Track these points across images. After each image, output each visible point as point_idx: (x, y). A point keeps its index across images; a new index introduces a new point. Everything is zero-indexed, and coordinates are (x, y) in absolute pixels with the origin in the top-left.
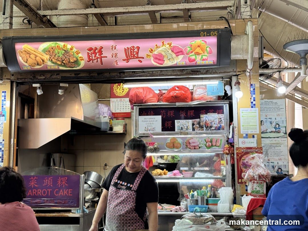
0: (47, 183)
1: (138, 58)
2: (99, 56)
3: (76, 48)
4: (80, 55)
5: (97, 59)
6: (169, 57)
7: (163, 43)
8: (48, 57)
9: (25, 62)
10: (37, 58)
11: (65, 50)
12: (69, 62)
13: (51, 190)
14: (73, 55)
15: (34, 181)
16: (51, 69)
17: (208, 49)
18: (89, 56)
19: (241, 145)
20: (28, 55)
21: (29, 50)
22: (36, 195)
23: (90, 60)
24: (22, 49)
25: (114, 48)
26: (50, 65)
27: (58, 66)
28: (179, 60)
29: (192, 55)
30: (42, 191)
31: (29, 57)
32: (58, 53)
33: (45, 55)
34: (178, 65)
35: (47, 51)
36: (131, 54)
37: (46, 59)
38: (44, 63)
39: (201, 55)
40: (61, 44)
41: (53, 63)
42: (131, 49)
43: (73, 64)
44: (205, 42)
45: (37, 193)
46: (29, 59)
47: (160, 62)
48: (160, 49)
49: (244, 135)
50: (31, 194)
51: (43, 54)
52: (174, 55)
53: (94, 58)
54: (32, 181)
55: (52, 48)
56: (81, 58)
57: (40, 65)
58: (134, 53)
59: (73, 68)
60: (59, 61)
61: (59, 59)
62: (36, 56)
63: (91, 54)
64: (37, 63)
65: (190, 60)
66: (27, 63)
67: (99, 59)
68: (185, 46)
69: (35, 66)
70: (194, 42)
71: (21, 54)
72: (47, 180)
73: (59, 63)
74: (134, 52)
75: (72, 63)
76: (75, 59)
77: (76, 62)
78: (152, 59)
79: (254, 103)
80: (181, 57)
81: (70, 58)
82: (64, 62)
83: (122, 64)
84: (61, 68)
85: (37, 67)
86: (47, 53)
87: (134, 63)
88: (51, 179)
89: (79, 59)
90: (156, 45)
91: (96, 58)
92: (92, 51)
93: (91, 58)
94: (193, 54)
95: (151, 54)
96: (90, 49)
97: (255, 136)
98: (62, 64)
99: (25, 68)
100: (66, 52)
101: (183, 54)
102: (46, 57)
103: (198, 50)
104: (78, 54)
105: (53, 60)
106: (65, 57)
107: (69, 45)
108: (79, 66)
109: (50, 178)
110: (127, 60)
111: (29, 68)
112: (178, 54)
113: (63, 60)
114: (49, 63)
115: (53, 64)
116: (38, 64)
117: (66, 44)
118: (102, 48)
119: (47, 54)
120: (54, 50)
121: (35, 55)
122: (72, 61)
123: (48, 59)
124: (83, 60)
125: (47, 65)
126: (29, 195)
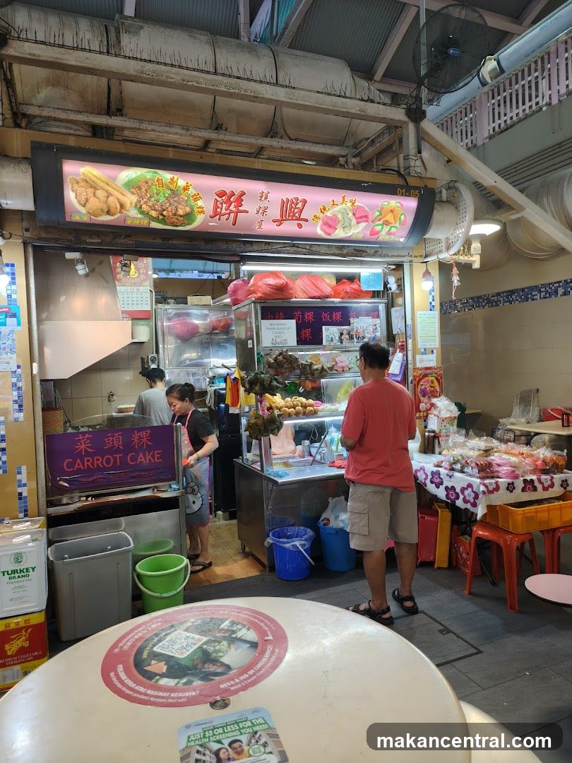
0: (113, 444)
1: (299, 219)
2: (234, 209)
3: (195, 188)
4: (200, 203)
5: (229, 214)
6: (347, 224)
7: (343, 198)
8: (134, 199)
9: (81, 204)
10: (111, 199)
11: (171, 190)
12: (175, 214)
13: (121, 455)
14: (186, 201)
15: (85, 442)
16: (133, 225)
17: (402, 217)
18: (216, 207)
19: (419, 365)
20: (90, 191)
21: (95, 179)
22: (92, 467)
23: (216, 214)
24: (78, 175)
25: (264, 197)
26: (134, 217)
27: (150, 219)
28: (357, 231)
29: (378, 225)
30: (102, 459)
31: (92, 195)
32: (157, 194)
33: (129, 195)
34: (354, 238)
35: (132, 186)
36: (290, 211)
37: (129, 202)
38: (123, 211)
39: (390, 226)
40: (166, 176)
41: (142, 212)
42: (293, 203)
43: (182, 219)
44: (402, 205)
45: (93, 464)
46: (92, 200)
47: (329, 230)
48: (337, 208)
49: (423, 350)
50: (81, 466)
51: (125, 193)
52: (354, 221)
53: (224, 211)
54: (81, 443)
55: (147, 183)
56: (200, 210)
57: (113, 215)
58: (296, 210)
59: (177, 226)
60: (156, 209)
61: (156, 206)
62: (109, 195)
63: (222, 204)
64: (106, 210)
65: (373, 233)
66: (84, 206)
67: (232, 215)
68: (372, 208)
69: (101, 215)
70: (386, 203)
71: (76, 186)
72: (111, 438)
73: (154, 213)
74: (296, 208)
75: (179, 218)
76: (188, 209)
77: (189, 217)
78: (320, 223)
79: (433, 304)
80: (363, 225)
81: (180, 206)
82: (165, 213)
83: (269, 228)
84: (155, 225)
85: (105, 218)
86: (133, 190)
87: (289, 228)
88: (119, 435)
89: (196, 210)
90: (333, 201)
91: (228, 211)
92: (224, 198)
93: (219, 210)
94: (381, 222)
95: (321, 215)
96: (221, 194)
97: (435, 351)
98: (161, 217)
99: (76, 218)
100: (174, 193)
101: (367, 221)
102: (130, 199)
103: (390, 217)
104: (196, 200)
105: (144, 206)
106: (170, 204)
107: (181, 180)
108: (189, 224)
109: (117, 434)
110: (279, 222)
111: (85, 219)
112: (361, 220)
113: (164, 210)
114: (133, 213)
115: (140, 216)
116: (108, 213)
117: (176, 178)
118: (243, 194)
119: (133, 193)
120: (149, 187)
121: (107, 192)
122: (181, 212)
123: (134, 204)
124: (203, 212)
125: (126, 216)
126: (77, 469)
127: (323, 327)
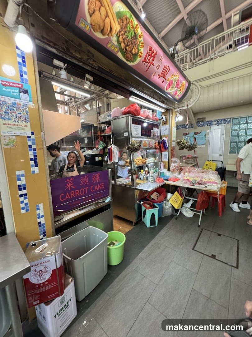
0: (84, 182)
1: (165, 78)
2: (151, 61)
3: (143, 38)
4: (142, 50)
5: (148, 63)
6: (173, 87)
7: (177, 74)
8: (118, 28)
9: (89, 13)
10: (107, 20)
11: (135, 33)
12: (131, 52)
13: (88, 188)
14: (138, 45)
15: (70, 183)
16: (110, 49)
17: (184, 90)
18: (146, 56)
19: (172, 146)
20: (98, 4)
22: (74, 196)
23: (144, 61)
25: (161, 60)
26: (113, 43)
27: (119, 49)
28: (173, 91)
30: (79, 191)
31: (98, 9)
32: (129, 32)
33: (117, 23)
34: (171, 93)
35: (119, 16)
37: (115, 29)
38: (110, 34)
39: (180, 92)
40: (135, 21)
41: (118, 41)
42: (167, 68)
43: (132, 56)
45: (75, 195)
46: (97, 13)
47: (168, 88)
48: (174, 78)
49: (173, 141)
50: (69, 197)
51: (115, 19)
53: (147, 60)
54: (68, 184)
55: (126, 20)
57: (104, 35)
59: (128, 61)
60: (124, 43)
61: (126, 41)
62: (107, 16)
63: (149, 55)
64: (102, 28)
65: (176, 93)
66: (91, 16)
67: (149, 64)
68: (181, 82)
69: (97, 31)
72: (83, 179)
73: (123, 45)
74: (166, 72)
75: (131, 55)
76: (137, 51)
77: (135, 56)
78: (168, 82)
79: (175, 125)
80: (176, 89)
81: (135, 47)
82: (127, 48)
83: (155, 78)
84: (120, 55)
85: (98, 35)
86: (119, 21)
87: (160, 81)
88: (87, 177)
89: (140, 53)
91: (149, 61)
92: (150, 52)
94: (179, 89)
95: (170, 79)
96: (151, 49)
98: (125, 49)
99: (82, 26)
100: (136, 36)
102: (116, 27)
103: (182, 88)
104: (142, 46)
105: (121, 37)
106: (132, 43)
107: (140, 29)
108: (133, 62)
109: (86, 177)
110: (159, 76)
111: (87, 29)
112: (176, 86)
113: (128, 46)
114: (114, 39)
115: (116, 43)
116: (102, 32)
117: (138, 26)
118: (156, 54)
119: (119, 23)
120: (127, 24)
121: (107, 12)
122: (133, 52)
123: (117, 32)
124: (141, 56)
125: (110, 40)
126: (67, 198)
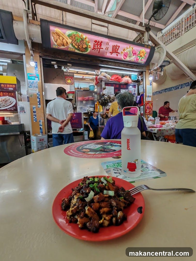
1: (117, 52)
2: (99, 47)
3: (88, 39)
4: (89, 44)
5: (98, 49)
6: (130, 56)
7: (130, 46)
8: (70, 41)
9: (55, 41)
10: (64, 40)
11: (81, 39)
12: (82, 48)
14: (86, 43)
16: (70, 51)
17: (146, 54)
18: (94, 46)
19: (147, 100)
20: (58, 37)
21: (59, 33)
23: (94, 49)
24: (54, 31)
25: (107, 44)
27: (75, 49)
28: (133, 58)
29: (139, 57)
31: (58, 38)
32: (77, 40)
33: (69, 39)
34: (132, 61)
35: (70, 36)
36: (115, 50)
37: (69, 42)
38: (67, 45)
39: (142, 57)
40: (80, 34)
41: (73, 46)
42: (116, 47)
43: (84, 49)
44: (146, 50)
46: (59, 40)
47: (125, 57)
48: (128, 50)
49: (148, 96)
51: (68, 38)
52: (132, 55)
53: (96, 48)
55: (74, 35)
56: (89, 46)
57: (65, 46)
58: (117, 49)
59: (83, 52)
60: (77, 45)
61: (77, 44)
62: (63, 39)
63: (96, 45)
64: (63, 44)
65: (137, 59)
66: (56, 42)
68: (138, 50)
69: (61, 46)
70: (141, 50)
71: (54, 35)
73: (76, 47)
74: (116, 49)
75: (83, 49)
76: (86, 46)
77: (86, 49)
78: (123, 54)
79: (151, 83)
81: (84, 45)
82: (79, 47)
83: (108, 55)
84: (76, 51)
85: (62, 47)
86: (70, 38)
87: (114, 56)
89: (88, 46)
90: (127, 47)
91: (97, 48)
92: (96, 43)
93: (95, 47)
94: (139, 56)
95: (123, 52)
96: (96, 41)
97: (151, 97)
98: (78, 48)
99: (54, 47)
100: (82, 40)
101: (136, 55)
102: (69, 41)
103: (142, 54)
104: (88, 43)
105: (73, 44)
106: (81, 43)
108: (86, 52)
110: (111, 53)
111: (57, 47)
112: (134, 54)
113: (79, 46)
114: (70, 46)
115: (72, 47)
116: (63, 45)
117: (83, 35)
118: (102, 42)
119: (70, 39)
120: (75, 37)
121: (63, 37)
122: (84, 47)
123: (70, 43)
124: (90, 47)
125: (69, 47)
127: (121, 90)
